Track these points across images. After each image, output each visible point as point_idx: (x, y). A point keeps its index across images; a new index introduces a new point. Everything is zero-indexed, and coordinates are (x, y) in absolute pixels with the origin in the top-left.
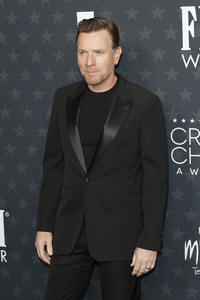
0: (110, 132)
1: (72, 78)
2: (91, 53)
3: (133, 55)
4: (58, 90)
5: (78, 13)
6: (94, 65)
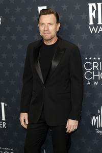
0: (55, 64)
1: (36, 38)
2: (46, 24)
3: (66, 27)
4: (29, 45)
5: (39, 7)
6: (48, 30)
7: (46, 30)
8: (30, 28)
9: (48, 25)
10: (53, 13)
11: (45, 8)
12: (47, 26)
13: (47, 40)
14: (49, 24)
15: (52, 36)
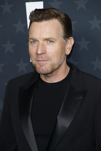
0: (64, 123)
2: (41, 42)
5: (27, 4)
6: (44, 53)
7: (39, 52)
8: (9, 47)
9: (45, 43)
10: (56, 16)
11: (40, 5)
12: (43, 45)
13: (46, 75)
14: (47, 40)
15: (53, 65)
